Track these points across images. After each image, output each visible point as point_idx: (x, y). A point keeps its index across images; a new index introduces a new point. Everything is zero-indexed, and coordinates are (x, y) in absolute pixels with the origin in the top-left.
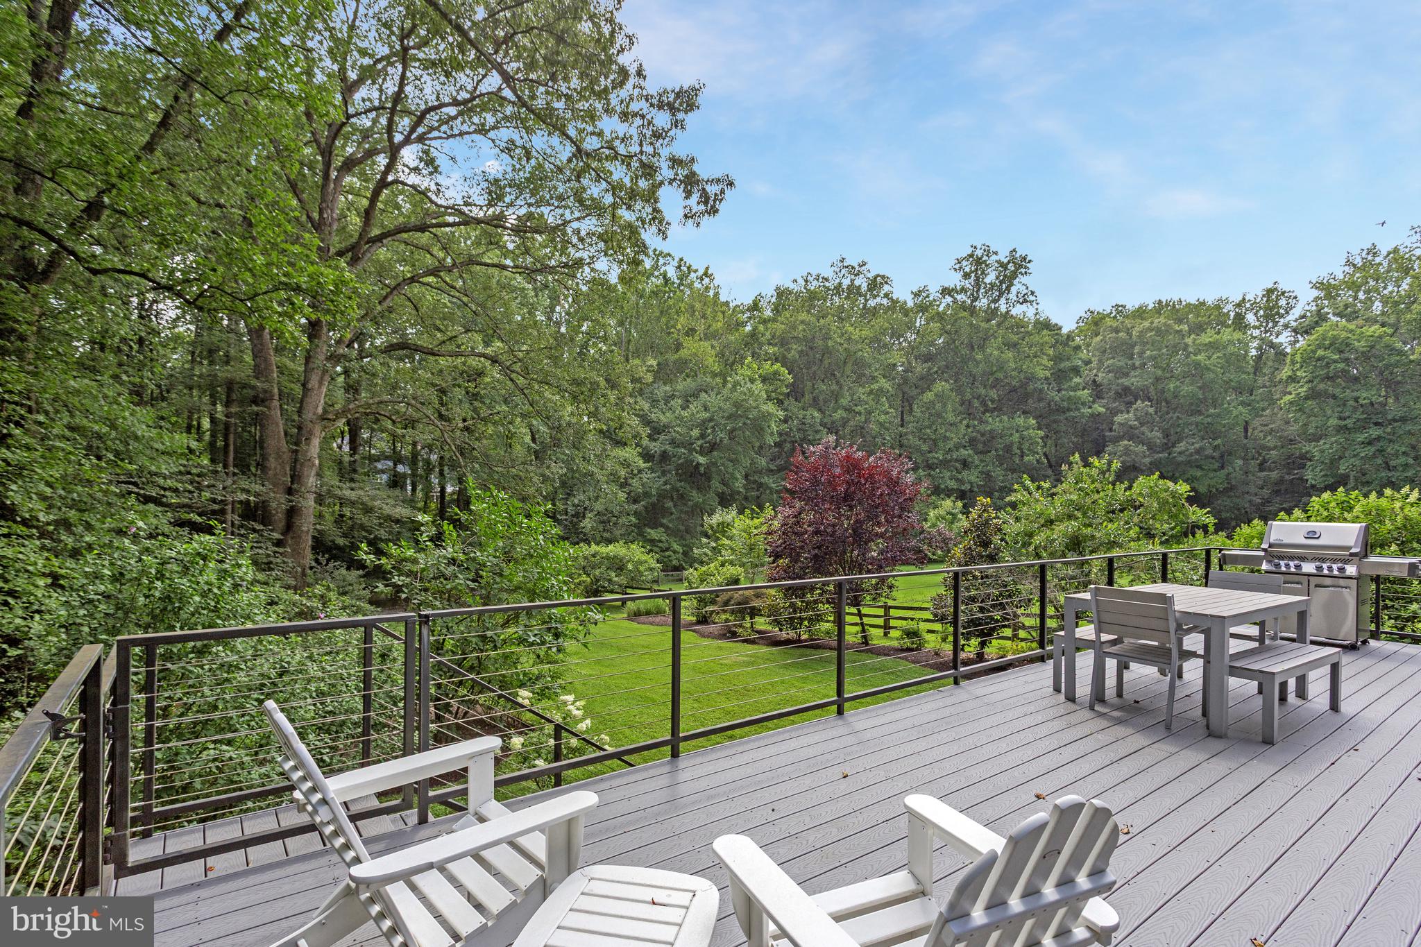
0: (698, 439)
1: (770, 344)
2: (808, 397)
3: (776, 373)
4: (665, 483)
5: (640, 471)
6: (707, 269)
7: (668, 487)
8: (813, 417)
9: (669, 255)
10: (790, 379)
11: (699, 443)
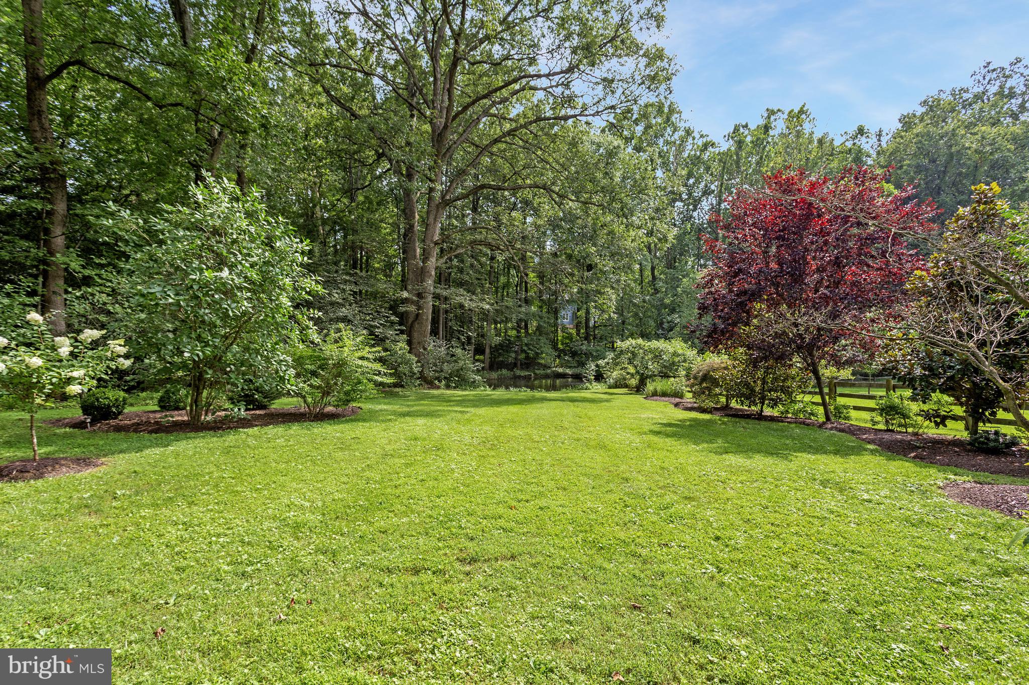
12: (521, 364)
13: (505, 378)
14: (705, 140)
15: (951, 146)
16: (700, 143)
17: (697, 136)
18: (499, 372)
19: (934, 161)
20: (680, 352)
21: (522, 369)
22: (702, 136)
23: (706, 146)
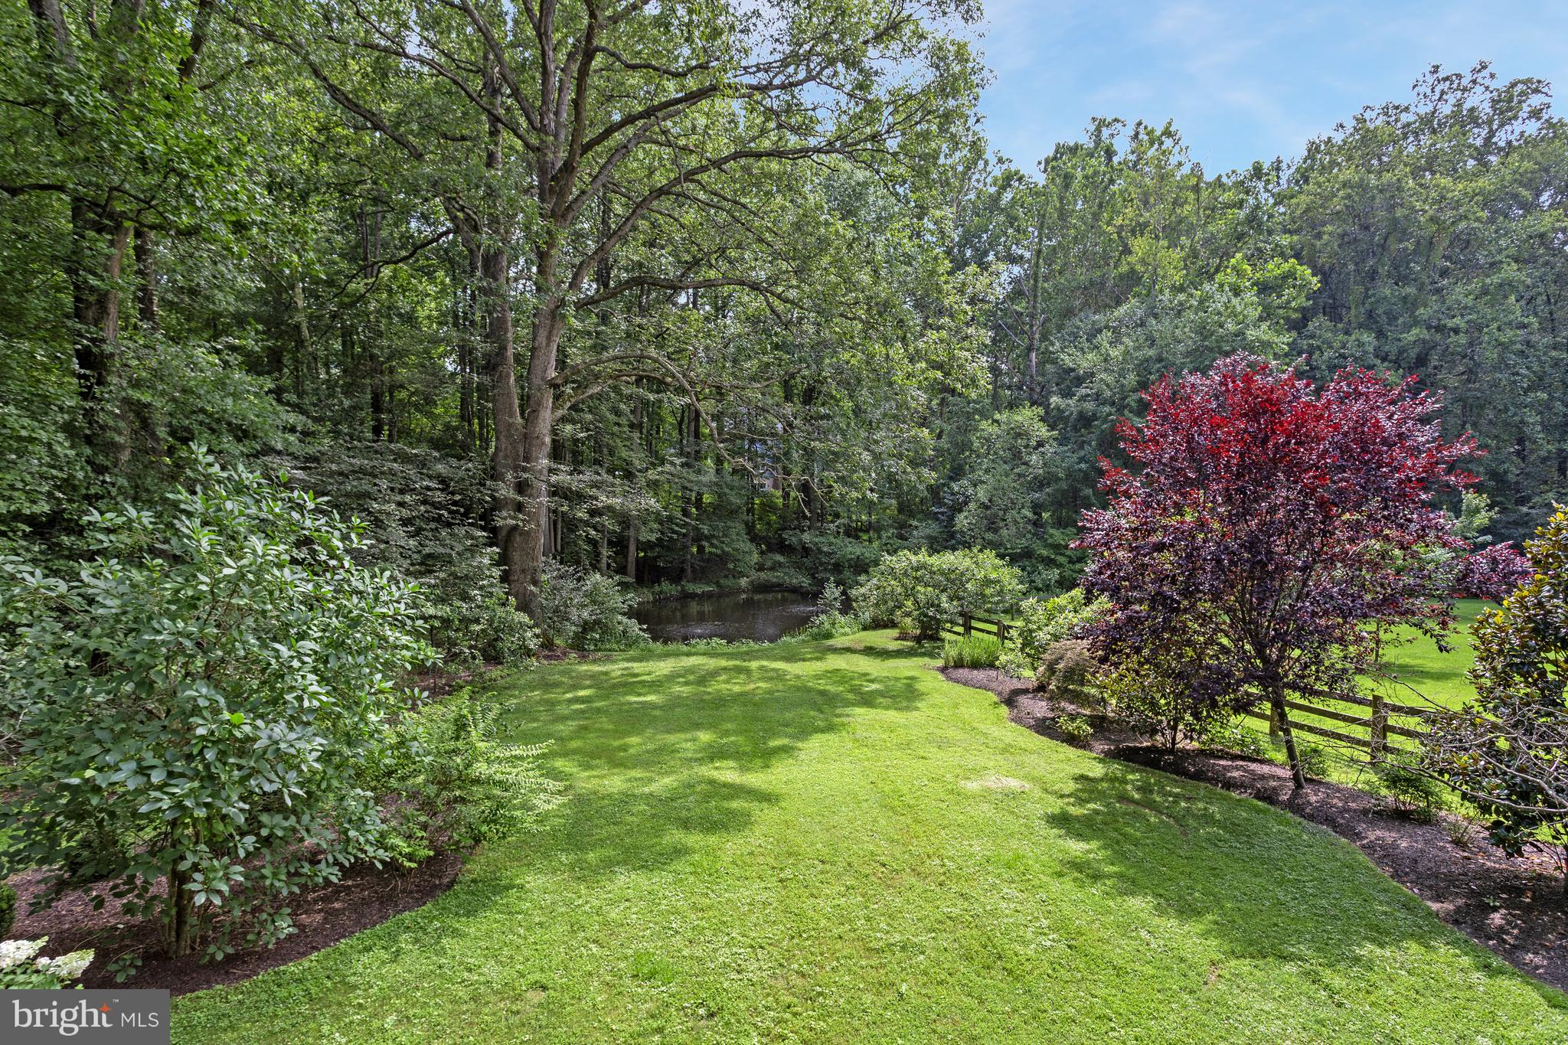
0: (1135, 391)
1: (1286, 231)
2: (1354, 314)
3: (1291, 274)
4: (1082, 460)
5: (1040, 444)
6: (1170, 123)
7: (1083, 466)
8: (1360, 344)
9: (1116, 120)
10: (1315, 282)
11: (1135, 396)
12: (694, 571)
13: (666, 599)
14: (1004, 167)
15: (1393, 207)
16: (997, 172)
17: (993, 160)
18: (657, 588)
19: (1367, 228)
20: (994, 576)
21: (694, 580)
22: (1000, 161)
23: (1008, 180)
